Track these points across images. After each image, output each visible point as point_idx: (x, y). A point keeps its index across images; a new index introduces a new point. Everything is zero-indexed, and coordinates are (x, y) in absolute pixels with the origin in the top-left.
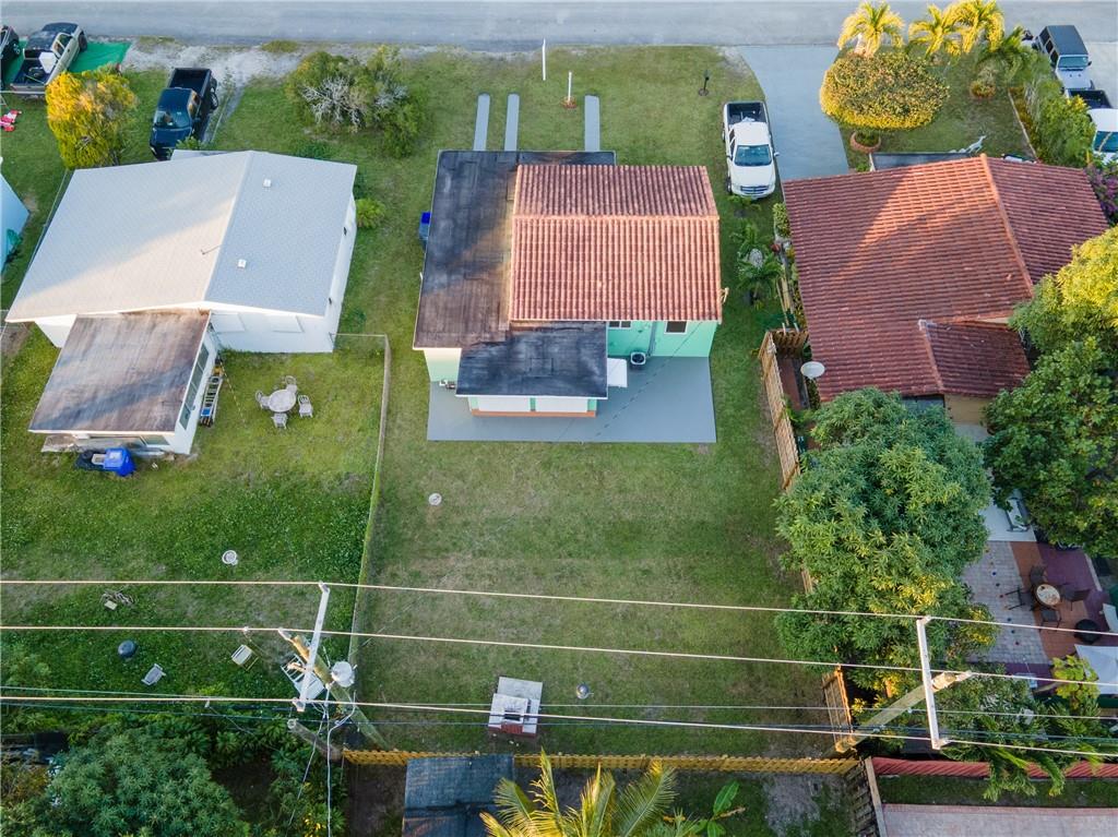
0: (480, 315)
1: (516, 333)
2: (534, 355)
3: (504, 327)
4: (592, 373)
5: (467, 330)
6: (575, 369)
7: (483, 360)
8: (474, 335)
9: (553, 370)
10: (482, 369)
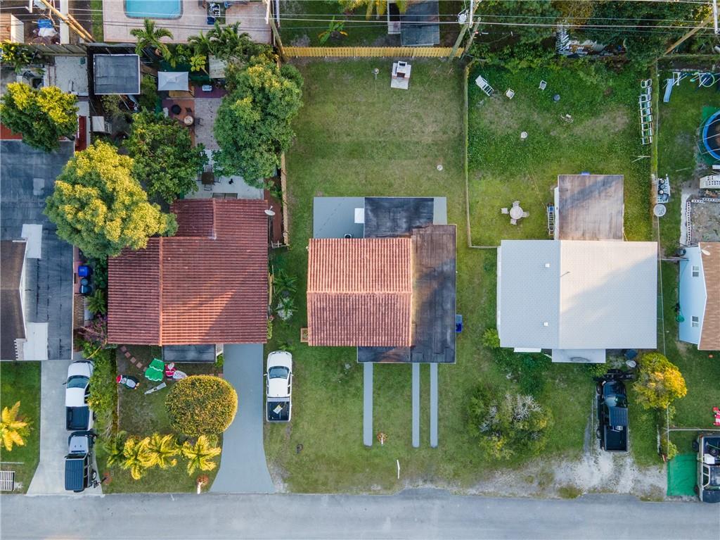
0: (426, 244)
1: (407, 234)
2: (398, 221)
3: (414, 237)
4: (372, 211)
5: (431, 235)
6: (379, 213)
7: (423, 218)
8: (428, 232)
9: (389, 212)
10: (422, 213)
